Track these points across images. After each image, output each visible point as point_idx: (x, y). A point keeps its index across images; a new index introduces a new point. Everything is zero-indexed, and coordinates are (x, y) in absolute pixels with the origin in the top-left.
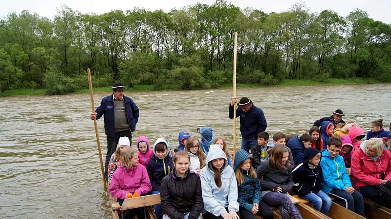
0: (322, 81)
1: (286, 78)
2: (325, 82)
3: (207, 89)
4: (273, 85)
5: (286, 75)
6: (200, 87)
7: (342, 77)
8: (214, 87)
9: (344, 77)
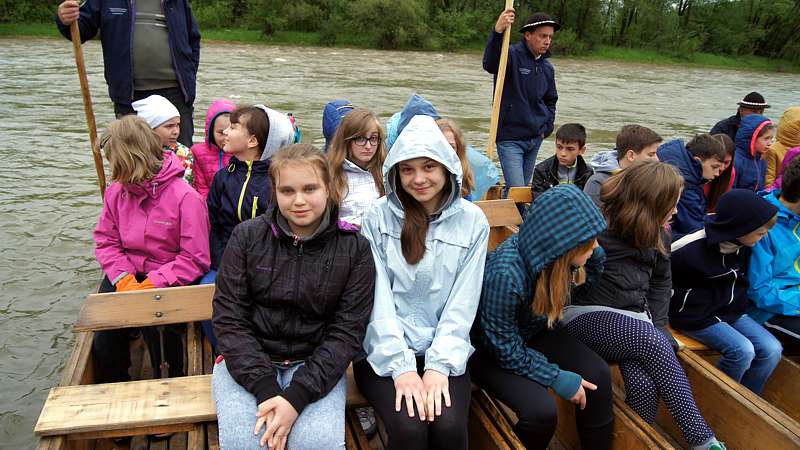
0: (678, 57)
1: (604, 42)
2: (687, 59)
3: (431, 50)
4: (575, 55)
5: (604, 35)
6: (416, 44)
7: (724, 51)
8: (447, 48)
9: (727, 52)
